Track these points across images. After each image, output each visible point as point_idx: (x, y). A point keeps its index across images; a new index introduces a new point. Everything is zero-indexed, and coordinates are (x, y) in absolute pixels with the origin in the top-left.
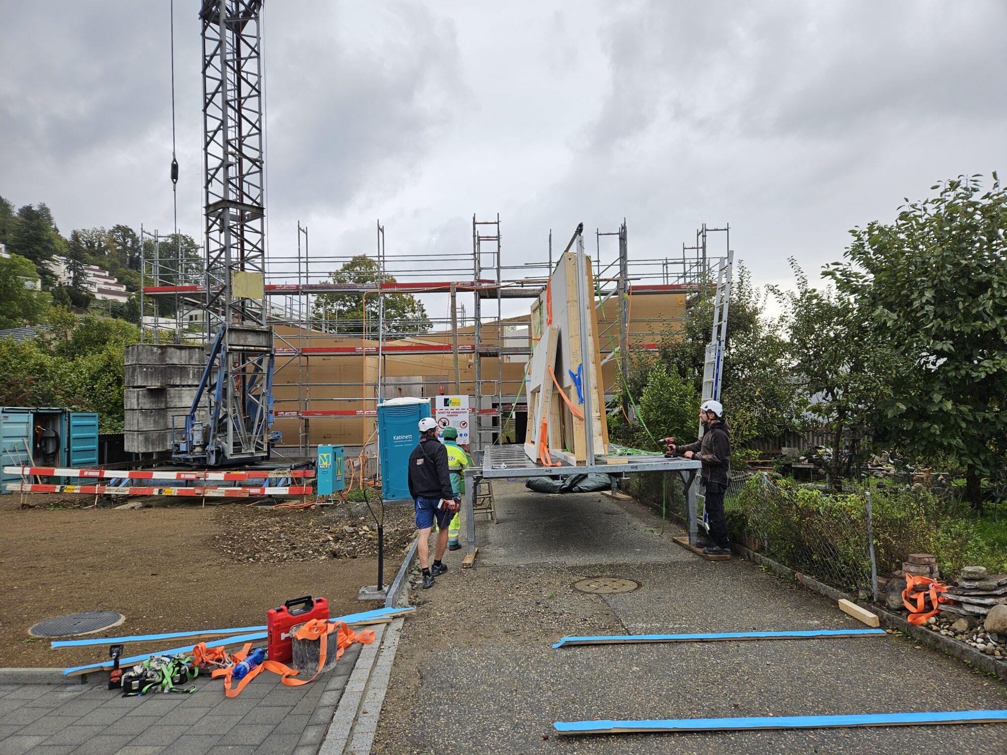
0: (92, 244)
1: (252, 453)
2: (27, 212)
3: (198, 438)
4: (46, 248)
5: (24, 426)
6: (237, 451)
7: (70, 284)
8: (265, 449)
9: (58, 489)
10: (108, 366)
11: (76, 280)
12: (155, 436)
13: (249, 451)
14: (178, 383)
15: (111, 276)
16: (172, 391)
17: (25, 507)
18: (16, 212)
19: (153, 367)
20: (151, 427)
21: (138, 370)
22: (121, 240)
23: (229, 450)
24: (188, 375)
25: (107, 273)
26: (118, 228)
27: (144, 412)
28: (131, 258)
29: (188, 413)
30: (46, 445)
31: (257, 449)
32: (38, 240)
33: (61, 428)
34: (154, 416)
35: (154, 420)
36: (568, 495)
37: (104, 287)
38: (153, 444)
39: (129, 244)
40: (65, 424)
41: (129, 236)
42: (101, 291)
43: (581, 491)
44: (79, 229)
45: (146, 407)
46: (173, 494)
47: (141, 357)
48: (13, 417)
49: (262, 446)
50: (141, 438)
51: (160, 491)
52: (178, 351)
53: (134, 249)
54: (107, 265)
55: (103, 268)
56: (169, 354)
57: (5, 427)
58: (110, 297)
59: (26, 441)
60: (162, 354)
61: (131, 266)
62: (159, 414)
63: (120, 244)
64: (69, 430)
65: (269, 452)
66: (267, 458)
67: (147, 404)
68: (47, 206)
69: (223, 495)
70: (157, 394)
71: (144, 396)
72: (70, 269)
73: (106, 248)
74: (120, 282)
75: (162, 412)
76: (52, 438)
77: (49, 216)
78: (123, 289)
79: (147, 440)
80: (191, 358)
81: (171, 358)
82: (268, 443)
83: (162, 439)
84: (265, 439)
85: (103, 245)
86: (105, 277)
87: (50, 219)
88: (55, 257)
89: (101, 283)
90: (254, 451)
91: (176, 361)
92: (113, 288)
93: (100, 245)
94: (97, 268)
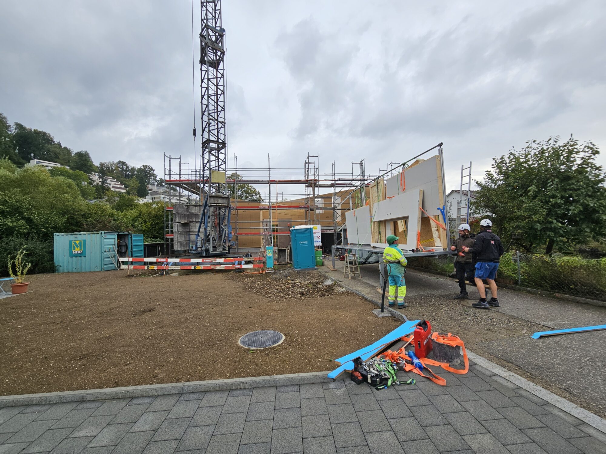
0: (109, 168)
1: (221, 251)
2: (79, 154)
3: (199, 244)
4: (89, 169)
5: (113, 240)
6: (214, 250)
7: (100, 183)
8: (227, 249)
9: (146, 267)
10: (140, 215)
11: (103, 182)
12: (185, 243)
13: (220, 250)
14: (194, 221)
15: (117, 181)
16: (192, 224)
17: (130, 276)
18: (73, 154)
19: (184, 214)
20: (183, 239)
21: (177, 215)
22: (121, 167)
23: (211, 249)
24: (199, 217)
25: (116, 180)
26: (120, 162)
27: (180, 233)
28: (126, 174)
29: (197, 233)
30: (121, 249)
31: (223, 249)
32: (85, 165)
33: (128, 241)
34: (184, 234)
35: (184, 237)
36: (365, 265)
37: (114, 185)
38: (184, 246)
39: (125, 168)
40: (130, 239)
41: (125, 165)
42: (113, 187)
43: (369, 263)
44: (103, 162)
45: (181, 231)
46: (201, 269)
47: (178, 210)
48: (108, 236)
49: (226, 248)
50: (179, 244)
51: (195, 267)
52: (194, 207)
53: (126, 171)
54: (116, 177)
55: (114, 178)
56: (190, 208)
57: (105, 240)
58: (117, 190)
59: (114, 247)
60: (187, 208)
61: (125, 177)
62: (187, 234)
63: (120, 168)
64: (132, 241)
65: (229, 250)
66: (229, 253)
67: (181, 230)
68: (88, 152)
69: (224, 269)
70: (185, 225)
71: (180, 226)
72: (100, 177)
73: (115, 170)
74: (121, 184)
75: (188, 233)
76: (124, 245)
77: (89, 156)
78: (123, 186)
79: (181, 245)
80: (200, 210)
81: (191, 210)
82: (229, 246)
83: (188, 244)
84: (227, 245)
85: (113, 168)
86: (115, 182)
87: (89, 157)
88: (93, 173)
89: (113, 184)
90: (222, 250)
91: (193, 211)
92: (119, 186)
93: (112, 168)
94: (111, 178)
